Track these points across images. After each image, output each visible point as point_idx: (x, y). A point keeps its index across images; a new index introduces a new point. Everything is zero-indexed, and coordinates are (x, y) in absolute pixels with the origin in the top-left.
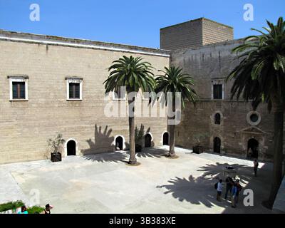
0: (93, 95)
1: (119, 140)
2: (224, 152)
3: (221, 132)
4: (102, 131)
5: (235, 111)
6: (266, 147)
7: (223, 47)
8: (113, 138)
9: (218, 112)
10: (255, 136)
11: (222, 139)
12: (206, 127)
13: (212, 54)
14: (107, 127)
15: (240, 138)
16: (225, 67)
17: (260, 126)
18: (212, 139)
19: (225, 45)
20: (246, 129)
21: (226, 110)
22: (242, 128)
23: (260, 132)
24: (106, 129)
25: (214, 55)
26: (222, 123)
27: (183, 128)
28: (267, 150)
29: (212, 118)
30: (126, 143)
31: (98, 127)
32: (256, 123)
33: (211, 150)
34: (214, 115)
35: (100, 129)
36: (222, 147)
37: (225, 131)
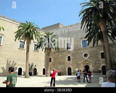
0: (8, 44)
1: (20, 70)
2: (73, 74)
3: (71, 64)
4: (11, 64)
5: (77, 54)
6: (93, 68)
7: (70, 27)
8: (16, 68)
9: (69, 55)
10: (87, 63)
11: (72, 68)
12: (64, 63)
13: (65, 31)
14: (14, 61)
15: (80, 66)
16: (71, 35)
17: (89, 59)
18: (67, 69)
19: (71, 26)
20: (83, 61)
21: (73, 54)
22: (81, 61)
23: (89, 61)
24: (13, 63)
25: (66, 31)
26: (71, 60)
27: (52, 65)
28: (93, 70)
29: (67, 59)
30: (24, 72)
31: (9, 61)
32: (87, 58)
33: (67, 74)
34: (67, 57)
35: (10, 62)
36: (72, 72)
37: (73, 64)
